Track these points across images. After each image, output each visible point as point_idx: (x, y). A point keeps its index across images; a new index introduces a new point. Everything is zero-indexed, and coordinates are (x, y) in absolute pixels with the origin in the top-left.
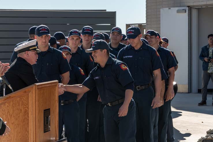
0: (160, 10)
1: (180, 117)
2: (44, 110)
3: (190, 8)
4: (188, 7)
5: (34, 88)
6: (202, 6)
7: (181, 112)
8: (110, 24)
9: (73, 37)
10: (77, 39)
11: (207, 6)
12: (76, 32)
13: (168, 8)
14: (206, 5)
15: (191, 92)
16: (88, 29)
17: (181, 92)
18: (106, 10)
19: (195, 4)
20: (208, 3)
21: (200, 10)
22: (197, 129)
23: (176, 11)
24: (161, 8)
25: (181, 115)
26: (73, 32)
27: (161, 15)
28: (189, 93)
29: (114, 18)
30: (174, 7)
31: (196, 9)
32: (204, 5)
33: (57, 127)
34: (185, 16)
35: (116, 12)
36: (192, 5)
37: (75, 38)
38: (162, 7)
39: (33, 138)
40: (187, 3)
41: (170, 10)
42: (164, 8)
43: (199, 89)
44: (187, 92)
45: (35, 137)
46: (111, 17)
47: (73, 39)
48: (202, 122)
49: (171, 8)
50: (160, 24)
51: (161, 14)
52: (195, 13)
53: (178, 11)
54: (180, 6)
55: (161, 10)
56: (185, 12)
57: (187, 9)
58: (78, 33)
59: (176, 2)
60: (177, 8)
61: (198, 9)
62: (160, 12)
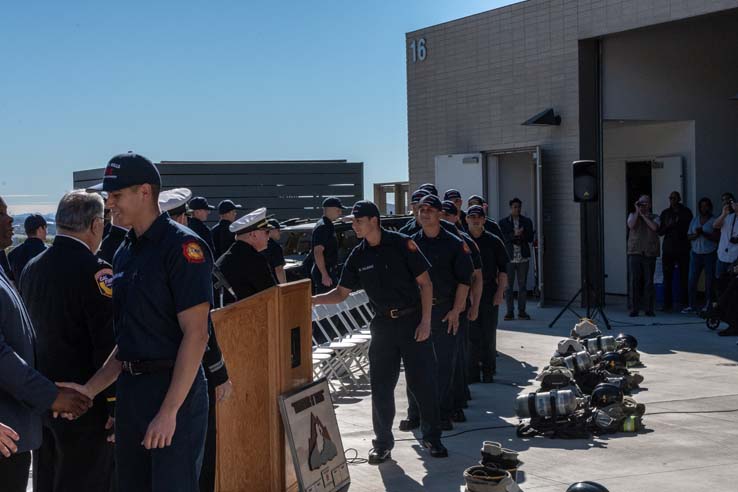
3: (486, 155)
4: (482, 152)
6: (505, 151)
8: (353, 185)
13: (447, 156)
14: (515, 150)
18: (346, 161)
19: (494, 148)
20: (517, 145)
21: (502, 157)
23: (462, 161)
24: (434, 156)
27: (436, 168)
29: (360, 173)
30: (458, 153)
31: (495, 156)
32: (510, 150)
34: (476, 169)
35: (362, 163)
36: (489, 149)
38: (438, 155)
40: (479, 146)
41: (450, 158)
42: (440, 156)
46: (354, 172)
49: (453, 155)
51: (436, 165)
52: (493, 163)
53: (465, 161)
54: (468, 153)
55: (436, 159)
56: (478, 161)
57: (480, 156)
59: (460, 145)
60: (462, 156)
61: (499, 156)
62: (434, 161)
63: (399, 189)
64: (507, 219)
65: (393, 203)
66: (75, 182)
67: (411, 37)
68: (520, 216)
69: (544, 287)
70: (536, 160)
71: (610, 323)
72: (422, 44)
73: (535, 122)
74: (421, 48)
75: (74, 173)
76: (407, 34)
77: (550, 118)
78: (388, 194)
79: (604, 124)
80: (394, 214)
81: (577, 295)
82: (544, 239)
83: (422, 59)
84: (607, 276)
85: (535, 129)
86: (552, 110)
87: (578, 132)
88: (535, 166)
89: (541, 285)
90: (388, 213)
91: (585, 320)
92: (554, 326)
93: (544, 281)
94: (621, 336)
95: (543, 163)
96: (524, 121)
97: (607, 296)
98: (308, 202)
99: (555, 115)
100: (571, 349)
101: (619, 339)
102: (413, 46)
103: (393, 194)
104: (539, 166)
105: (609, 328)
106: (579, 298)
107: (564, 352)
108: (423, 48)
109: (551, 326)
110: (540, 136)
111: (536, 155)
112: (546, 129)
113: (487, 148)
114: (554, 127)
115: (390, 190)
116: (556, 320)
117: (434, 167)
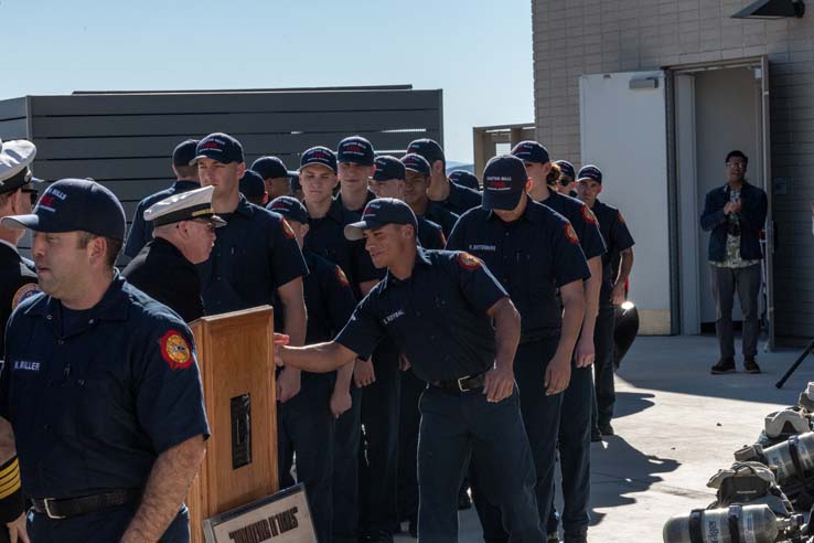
0: (578, 82)
1: (647, 411)
2: (233, 399)
3: (671, 73)
4: (665, 68)
5: (201, 332)
6: (706, 65)
7: (653, 396)
8: (424, 130)
9: (311, 170)
10: (323, 177)
11: (723, 66)
12: (319, 154)
13: (602, 76)
14: (722, 63)
15: (679, 333)
16: (355, 146)
17: (650, 332)
18: (410, 86)
19: (685, 60)
20: (727, 55)
21: (702, 78)
22: (701, 447)
23: (628, 84)
24: (580, 76)
25: (652, 404)
26: (311, 156)
27: (581, 97)
28: (672, 335)
29: (437, 109)
30: (621, 71)
31: (689, 74)
32: (714, 63)
33: (272, 449)
34: (657, 96)
35: (441, 91)
36: (677, 62)
37: (317, 174)
38: (585, 73)
39: (201, 487)
40: (660, 57)
41: (607, 80)
42: (589, 76)
43: (704, 321)
44: (668, 331)
45: (205, 483)
46: (425, 107)
47: (312, 177)
48: (719, 425)
49: (612, 75)
50: (578, 124)
51: (581, 93)
52: (685, 88)
53: (634, 85)
54: (640, 69)
55: (582, 81)
56: (656, 85)
57: (661, 75)
58: (326, 157)
59: (627, 58)
60: (630, 75)
61: (696, 75)
62: (577, 86)
63: (518, 132)
69: (776, 313)
70: (759, 81)
73: (753, 14)
78: (497, 145)
85: (757, 25)
88: (760, 92)
89: (770, 310)
92: (785, 385)
93: (776, 302)
95: (771, 87)
96: (733, 13)
99: (793, 0)
100: (788, 429)
109: (779, 385)
111: (759, 73)
112: (777, 25)
113: (672, 61)
114: (793, 21)
115: (502, 139)
116: (789, 374)
117: (577, 96)
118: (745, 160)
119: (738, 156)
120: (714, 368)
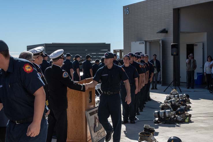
3: (146, 42)
4: (145, 41)
6: (151, 40)
8: (107, 50)
11: (154, 41)
18: (105, 43)
19: (148, 40)
20: (155, 39)
21: (150, 42)
30: (138, 41)
34: (143, 45)
35: (110, 44)
38: (132, 41)
40: (144, 39)
46: (107, 46)
49: (136, 42)
50: (131, 50)
52: (148, 44)
53: (140, 43)
54: (141, 41)
57: (144, 42)
59: (139, 39)
60: (139, 42)
62: (131, 44)
63: (121, 51)
64: (152, 60)
65: (119, 55)
66: (27, 49)
67: (125, 8)
68: (156, 59)
69: (163, 80)
71: (181, 91)
72: (128, 10)
73: (160, 32)
74: (127, 11)
75: (27, 46)
76: (123, 7)
77: (164, 31)
79: (180, 33)
80: (119, 58)
81: (172, 83)
82: (163, 66)
83: (127, 14)
84: (180, 77)
85: (160, 34)
86: (165, 29)
87: (172, 35)
88: (160, 45)
89: (161, 79)
90: (117, 58)
91: (174, 90)
93: (163, 78)
94: (184, 94)
95: (162, 44)
96: (157, 32)
97: (181, 83)
98: (94, 55)
99: (166, 30)
100: (170, 98)
101: (184, 95)
102: (125, 10)
103: (119, 53)
104: (161, 45)
105: (181, 92)
106: (173, 83)
107: (168, 99)
108: (128, 11)
109: (164, 91)
110: (161, 36)
111: (161, 42)
112: (164, 34)
113: (146, 40)
114: (166, 34)
115: (118, 52)
116: (166, 90)
117: (131, 45)
118: (156, 56)
119: (155, 55)
120: (152, 89)
